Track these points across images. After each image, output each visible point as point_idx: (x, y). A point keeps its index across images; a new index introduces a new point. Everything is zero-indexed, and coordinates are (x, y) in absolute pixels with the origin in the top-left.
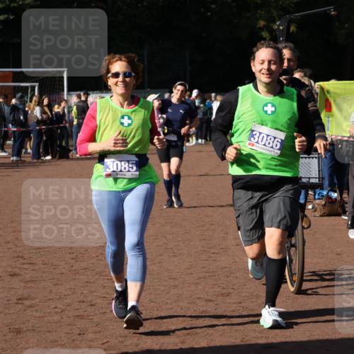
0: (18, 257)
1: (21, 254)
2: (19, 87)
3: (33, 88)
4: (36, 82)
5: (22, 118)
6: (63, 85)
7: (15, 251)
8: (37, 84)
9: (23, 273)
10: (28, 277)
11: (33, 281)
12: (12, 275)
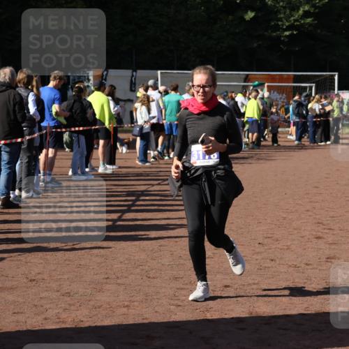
0: (318, 223)
1: (320, 221)
2: (300, 87)
3: (311, 88)
4: (313, 83)
5: (304, 112)
6: (334, 86)
7: (315, 218)
8: (314, 85)
9: (325, 236)
10: (330, 240)
11: (335, 244)
12: (317, 238)
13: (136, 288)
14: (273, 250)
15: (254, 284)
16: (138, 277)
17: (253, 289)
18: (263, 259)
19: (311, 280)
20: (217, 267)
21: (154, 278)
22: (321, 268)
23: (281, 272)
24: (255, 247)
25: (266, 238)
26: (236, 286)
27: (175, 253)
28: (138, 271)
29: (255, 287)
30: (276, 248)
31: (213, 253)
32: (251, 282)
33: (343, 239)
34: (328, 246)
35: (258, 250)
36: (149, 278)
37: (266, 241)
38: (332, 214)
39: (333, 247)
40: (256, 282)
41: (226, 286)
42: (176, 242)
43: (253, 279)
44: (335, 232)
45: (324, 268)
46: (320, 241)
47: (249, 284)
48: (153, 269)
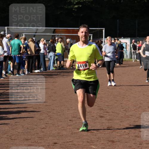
0: (100, 109)
9: (105, 116)
10: (108, 118)
11: (111, 120)
12: (101, 117)
13: (6, 145)
14: (78, 123)
15: (70, 142)
16: (6, 139)
17: (70, 144)
18: (73, 128)
19: (100, 139)
20: (49, 133)
21: (14, 140)
22: (105, 133)
23: (84, 135)
24: (68, 122)
25: (73, 117)
26: (60, 143)
27: (24, 126)
28: (5, 136)
29: (70, 143)
30: (79, 122)
31: (46, 126)
32: (68, 141)
33: (115, 117)
34: (107, 121)
35: (69, 124)
36: (12, 139)
37: (73, 119)
38: (107, 104)
39: (110, 121)
40: (71, 140)
41: (55, 143)
42: (25, 120)
43: (69, 139)
44: (110, 114)
45: (107, 133)
46: (103, 119)
47: (67, 142)
48: (13, 135)
